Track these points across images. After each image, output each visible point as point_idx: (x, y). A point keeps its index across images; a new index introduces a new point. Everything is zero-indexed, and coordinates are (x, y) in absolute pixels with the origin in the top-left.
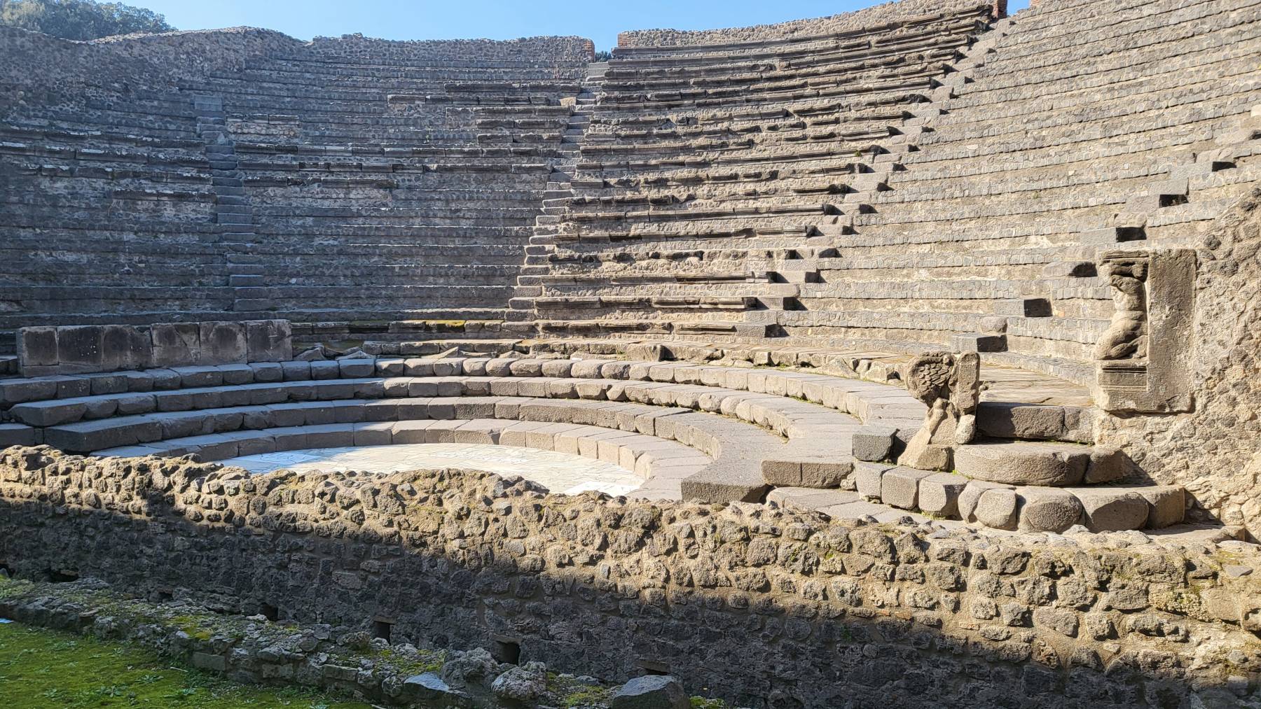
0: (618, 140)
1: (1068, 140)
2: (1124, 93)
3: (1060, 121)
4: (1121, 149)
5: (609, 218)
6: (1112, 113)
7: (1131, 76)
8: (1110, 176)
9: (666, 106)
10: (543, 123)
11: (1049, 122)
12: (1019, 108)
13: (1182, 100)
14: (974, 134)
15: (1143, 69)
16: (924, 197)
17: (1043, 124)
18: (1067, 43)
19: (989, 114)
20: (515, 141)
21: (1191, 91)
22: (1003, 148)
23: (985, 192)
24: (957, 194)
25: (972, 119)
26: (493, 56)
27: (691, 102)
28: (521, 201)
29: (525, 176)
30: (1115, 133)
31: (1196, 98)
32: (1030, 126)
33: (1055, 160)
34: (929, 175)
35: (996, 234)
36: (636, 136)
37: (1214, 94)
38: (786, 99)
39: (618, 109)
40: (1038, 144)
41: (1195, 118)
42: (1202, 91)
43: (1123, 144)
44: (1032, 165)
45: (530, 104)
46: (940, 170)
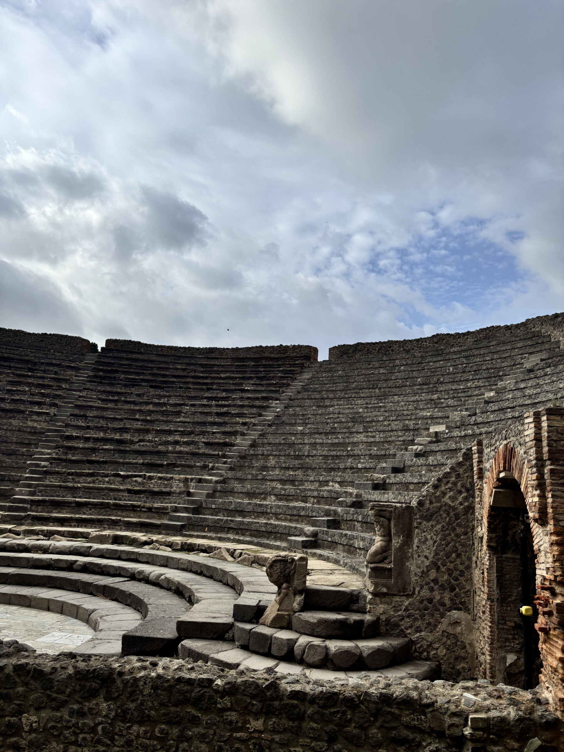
0: (99, 401)
1: (347, 430)
2: (373, 410)
3: (343, 420)
4: (373, 440)
5: (88, 449)
6: (368, 419)
7: (376, 401)
8: (368, 452)
9: (131, 385)
10: (52, 386)
11: (338, 420)
12: (323, 411)
13: (399, 418)
14: (301, 421)
15: (381, 399)
16: (274, 453)
17: (335, 421)
18: (346, 381)
19: (309, 412)
20: (31, 394)
21: (403, 414)
22: (315, 431)
23: (306, 454)
24: (292, 453)
25: (301, 413)
26: (24, 341)
27: (147, 384)
28: (30, 433)
29: (35, 417)
30: (369, 430)
31: (405, 418)
32: (329, 421)
33: (341, 441)
34: (277, 441)
35: (312, 478)
36: (111, 401)
37: (413, 417)
38: (202, 390)
39: (101, 383)
40: (333, 431)
41: (405, 428)
42: (408, 415)
43: (374, 437)
44: (330, 441)
45: (45, 373)
46: (284, 439)
